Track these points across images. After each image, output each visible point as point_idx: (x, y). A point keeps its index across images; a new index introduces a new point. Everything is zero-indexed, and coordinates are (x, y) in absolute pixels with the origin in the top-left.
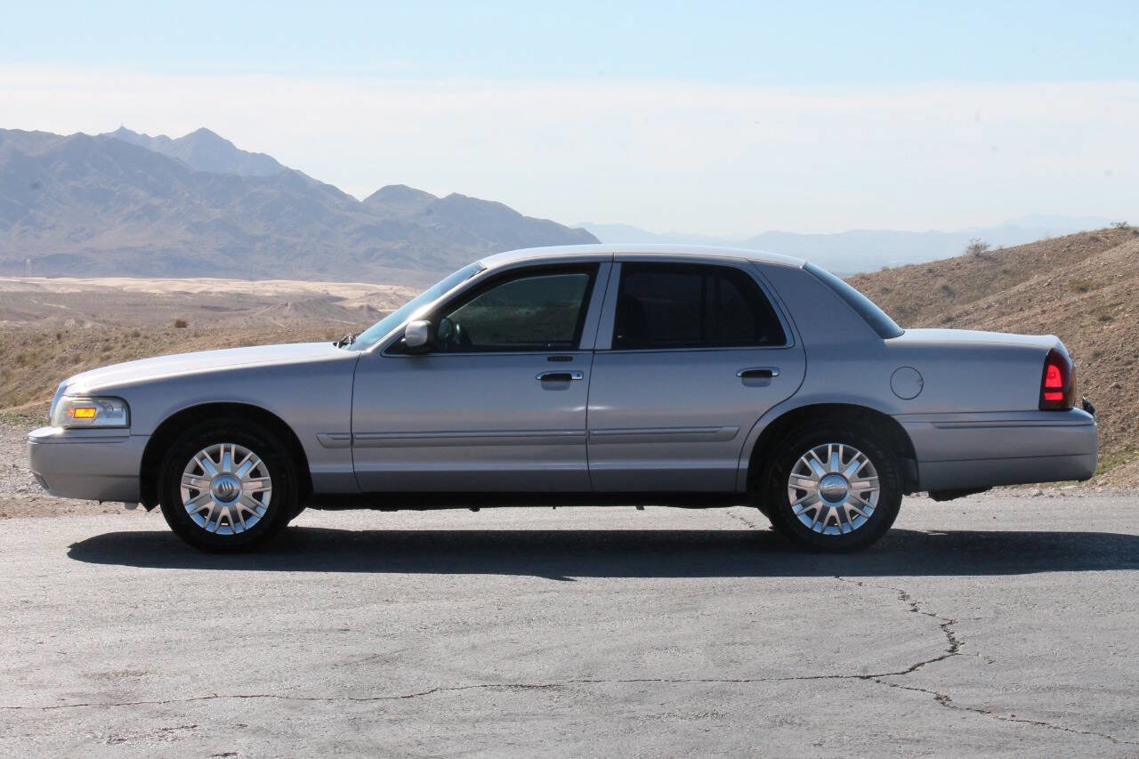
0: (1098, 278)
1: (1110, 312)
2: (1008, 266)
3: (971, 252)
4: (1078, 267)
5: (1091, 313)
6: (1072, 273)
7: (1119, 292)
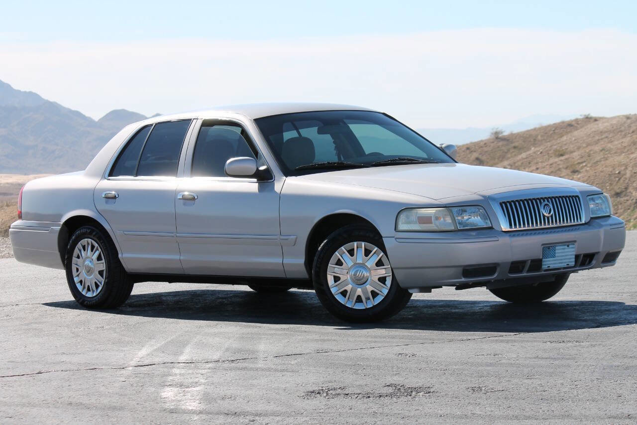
0: (571, 147)
1: (578, 168)
2: (516, 144)
3: (493, 137)
4: (559, 142)
5: (567, 168)
6: (555, 145)
7: (583, 155)
